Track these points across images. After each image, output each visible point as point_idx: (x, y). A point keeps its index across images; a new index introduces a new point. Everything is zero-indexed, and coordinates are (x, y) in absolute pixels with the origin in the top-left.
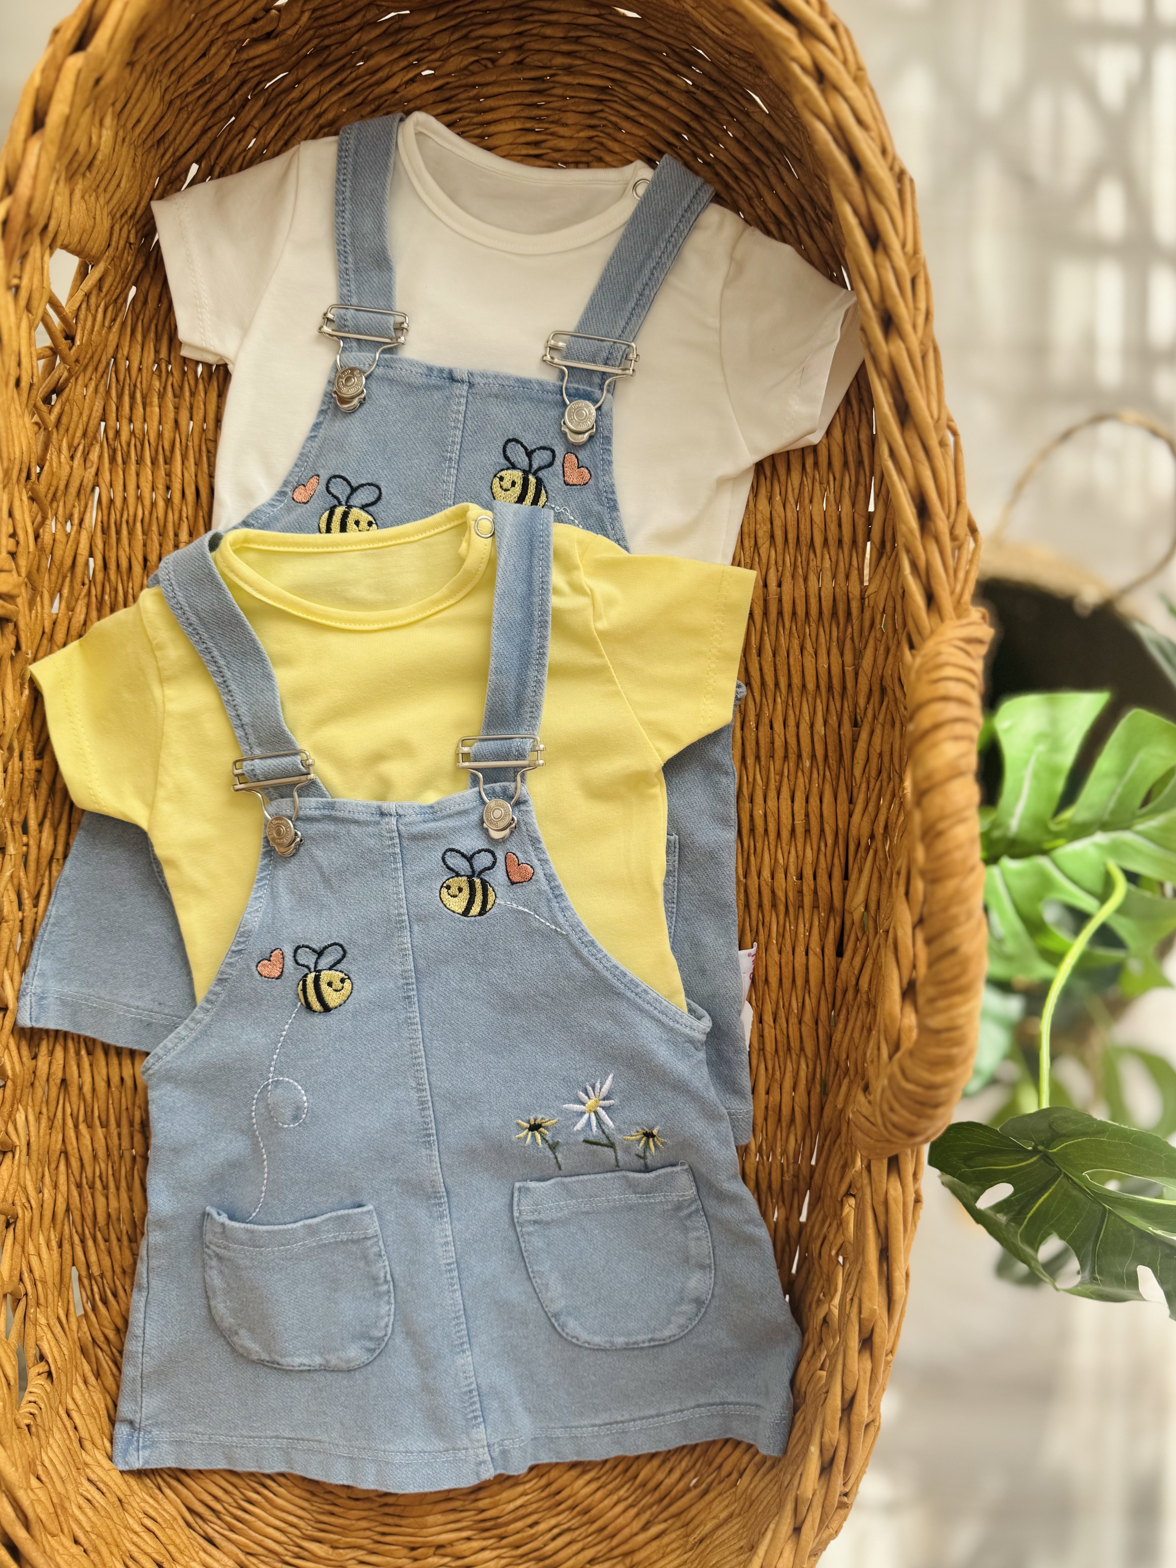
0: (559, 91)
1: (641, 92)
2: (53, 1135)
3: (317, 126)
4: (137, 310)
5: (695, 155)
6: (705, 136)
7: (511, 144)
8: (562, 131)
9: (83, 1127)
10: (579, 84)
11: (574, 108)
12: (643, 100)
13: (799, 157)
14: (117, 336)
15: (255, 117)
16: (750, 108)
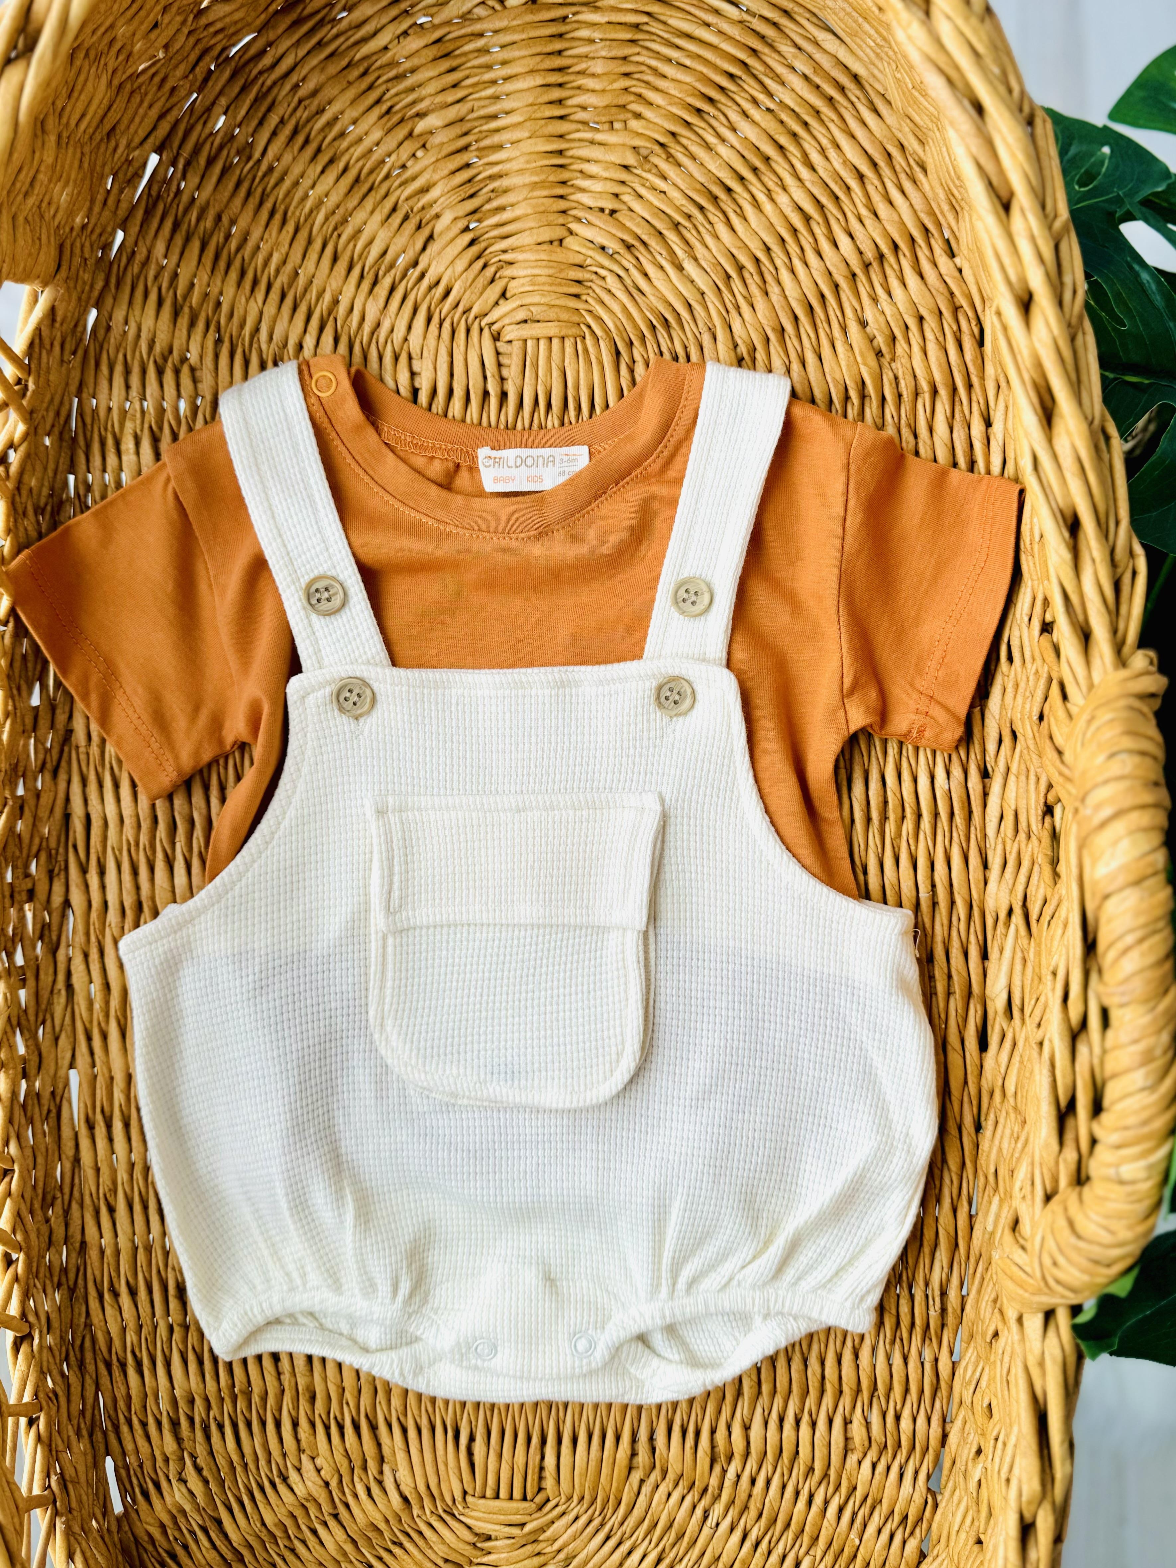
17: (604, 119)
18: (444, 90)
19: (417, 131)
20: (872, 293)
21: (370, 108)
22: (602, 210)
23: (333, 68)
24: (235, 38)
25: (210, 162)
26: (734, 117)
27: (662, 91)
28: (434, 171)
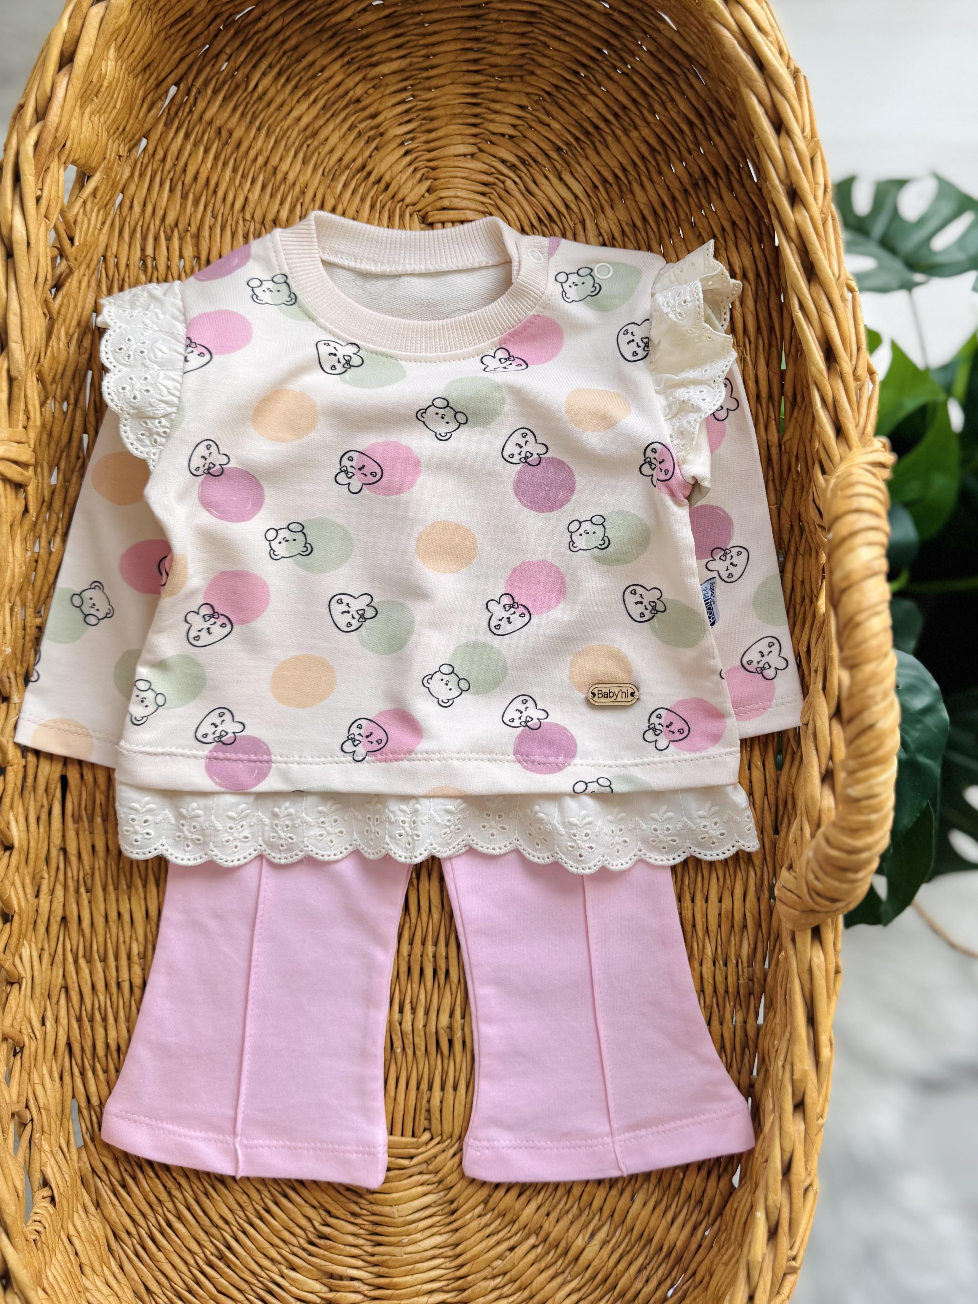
0: (494, 16)
1: (566, 15)
2: (54, 970)
3: (281, 52)
4: (124, 214)
5: (615, 68)
6: (624, 51)
7: (453, 62)
8: (497, 49)
9: (82, 962)
10: (511, 10)
11: (507, 30)
12: (568, 21)
13: (705, 65)
14: (106, 236)
15: (226, 45)
16: (662, 26)
17: (505, 74)
18: (390, 49)
19: (369, 76)
20: (698, 203)
21: (335, 60)
22: (503, 135)
23: (309, 32)
24: (239, 8)
25: (216, 92)
26: (600, 77)
27: (548, 57)
28: (380, 103)
